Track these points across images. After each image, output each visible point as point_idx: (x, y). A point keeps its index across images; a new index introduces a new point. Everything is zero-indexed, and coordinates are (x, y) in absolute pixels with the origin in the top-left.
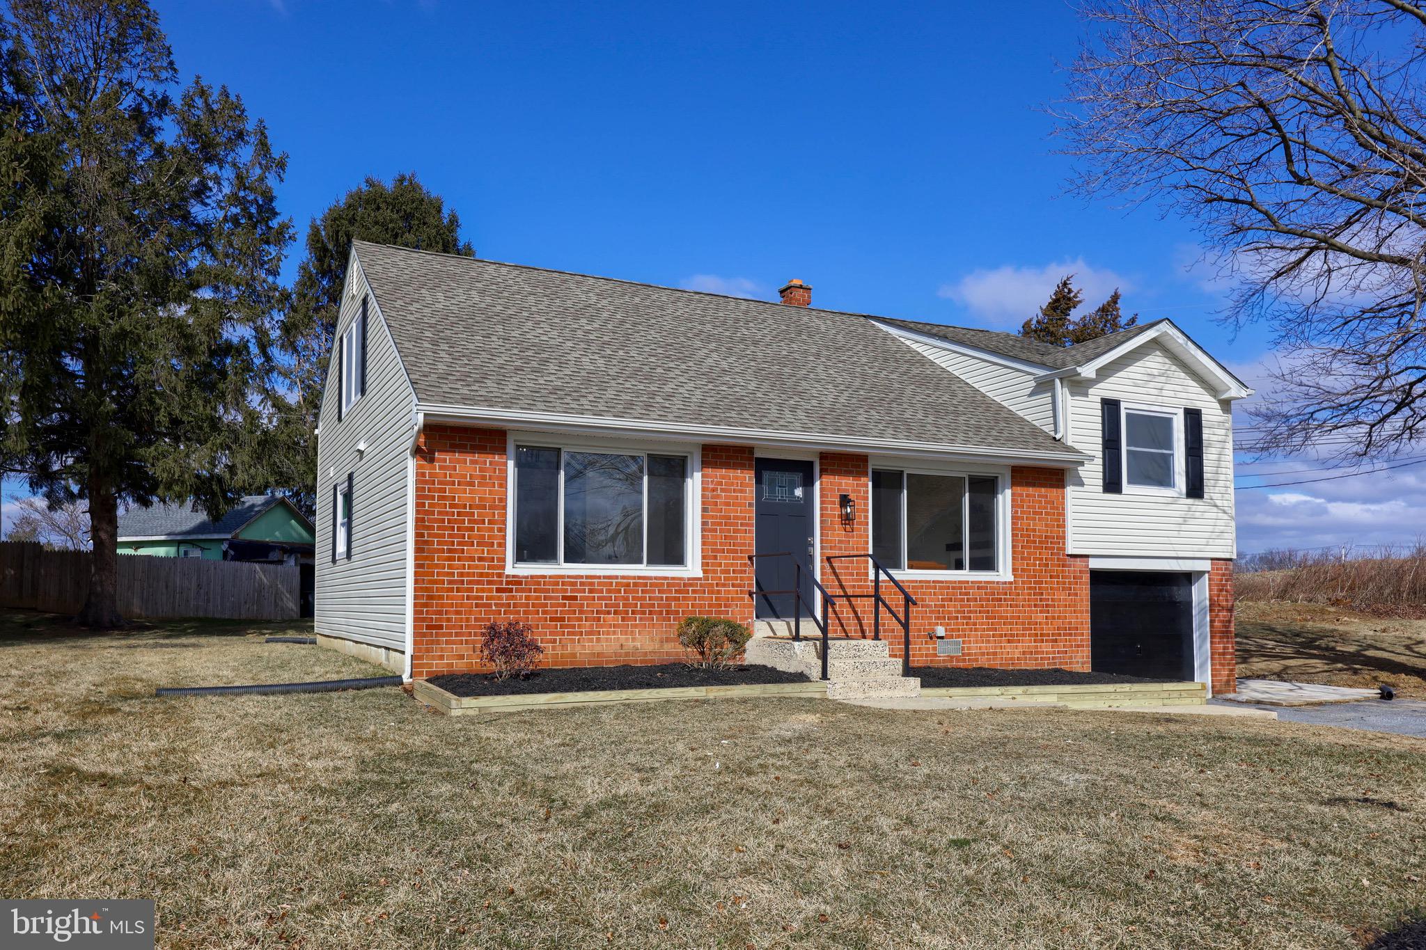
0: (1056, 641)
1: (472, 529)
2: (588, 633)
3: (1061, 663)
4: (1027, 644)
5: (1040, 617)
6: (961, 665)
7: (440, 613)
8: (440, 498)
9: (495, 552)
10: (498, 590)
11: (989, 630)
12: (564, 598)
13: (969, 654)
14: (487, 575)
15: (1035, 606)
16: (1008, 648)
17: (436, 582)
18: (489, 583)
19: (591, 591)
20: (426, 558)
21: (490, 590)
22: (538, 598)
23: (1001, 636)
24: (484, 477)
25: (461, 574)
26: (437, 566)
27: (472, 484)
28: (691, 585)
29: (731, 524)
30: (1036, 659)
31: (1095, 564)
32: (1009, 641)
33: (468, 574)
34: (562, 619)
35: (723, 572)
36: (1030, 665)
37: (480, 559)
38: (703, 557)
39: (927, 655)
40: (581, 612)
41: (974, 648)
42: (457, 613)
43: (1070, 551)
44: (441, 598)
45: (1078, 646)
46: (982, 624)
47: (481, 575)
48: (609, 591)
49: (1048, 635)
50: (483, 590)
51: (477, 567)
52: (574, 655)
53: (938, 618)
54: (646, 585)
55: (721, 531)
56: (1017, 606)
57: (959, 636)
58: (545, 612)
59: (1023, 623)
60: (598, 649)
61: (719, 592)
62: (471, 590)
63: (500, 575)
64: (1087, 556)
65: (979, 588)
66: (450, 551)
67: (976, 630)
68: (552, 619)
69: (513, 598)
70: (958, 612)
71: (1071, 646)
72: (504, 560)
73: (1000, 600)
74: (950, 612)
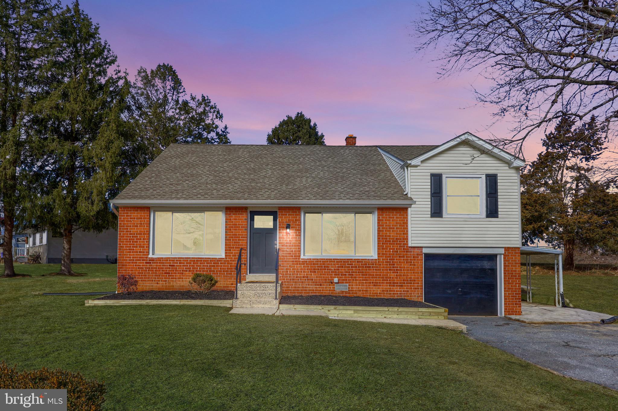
0: (402, 286)
1: (137, 242)
2: (178, 278)
3: (405, 296)
4: (386, 287)
5: (393, 275)
6: (348, 295)
7: (126, 270)
8: (126, 231)
9: (145, 250)
10: (146, 263)
11: (363, 280)
12: (170, 266)
13: (352, 291)
14: (142, 257)
15: (390, 270)
16: (375, 288)
17: (124, 260)
18: (143, 260)
19: (180, 263)
20: (121, 252)
21: (143, 263)
22: (160, 266)
23: (370, 283)
24: (141, 224)
25: (133, 257)
26: (125, 255)
27: (137, 226)
28: (220, 261)
29: (237, 237)
30: (391, 294)
31: (425, 251)
32: (374, 285)
33: (135, 257)
34: (169, 273)
35: (233, 256)
36: (387, 296)
37: (140, 252)
38: (226, 250)
39: (329, 290)
40: (176, 271)
41: (355, 288)
42: (132, 270)
43: (410, 245)
44: (126, 265)
45: (415, 289)
46: (360, 277)
47: (140, 258)
48: (187, 263)
49: (398, 283)
50: (141, 263)
51: (138, 255)
52: (173, 286)
53: (336, 275)
54: (201, 261)
55: (233, 240)
56: (379, 270)
57: (347, 283)
58: (162, 271)
59: (382, 278)
60: (182, 284)
61: (231, 263)
62: (137, 263)
63: (146, 258)
64: (422, 247)
65: (358, 262)
66: (129, 249)
67: (356, 280)
68: (165, 273)
69: (151, 265)
70: (346, 272)
71: (411, 288)
72: (149, 252)
73: (370, 267)
74: (341, 272)
